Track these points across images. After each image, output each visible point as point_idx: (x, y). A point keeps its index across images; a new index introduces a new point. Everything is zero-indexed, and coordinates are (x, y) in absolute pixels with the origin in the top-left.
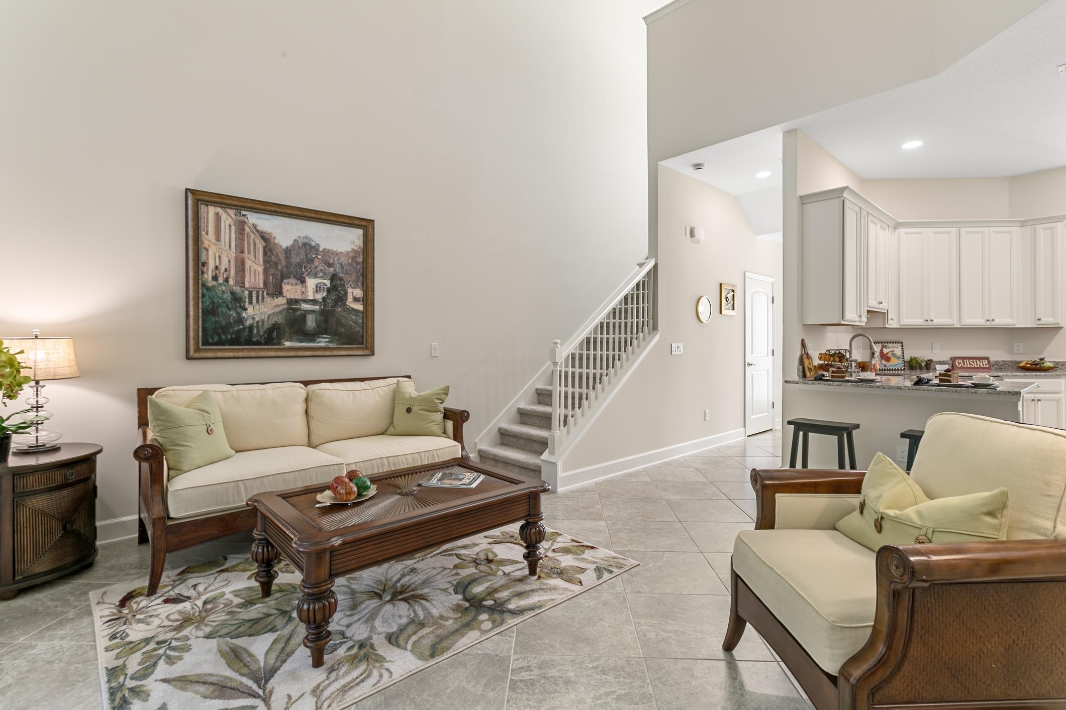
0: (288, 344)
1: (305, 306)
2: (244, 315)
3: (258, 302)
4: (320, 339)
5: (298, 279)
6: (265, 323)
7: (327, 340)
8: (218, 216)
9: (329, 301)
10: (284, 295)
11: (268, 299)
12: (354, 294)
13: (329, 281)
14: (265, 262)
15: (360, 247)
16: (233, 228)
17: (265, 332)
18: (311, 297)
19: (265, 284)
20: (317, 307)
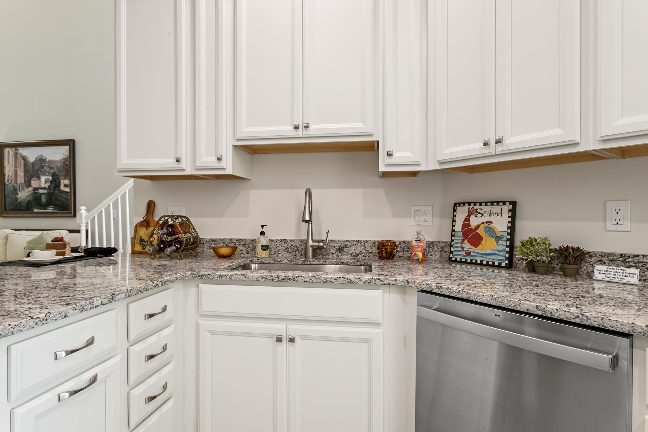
0: (36, 210)
1: (41, 191)
2: (18, 197)
3: (22, 190)
4: (49, 208)
5: (38, 177)
6: (25, 200)
7: (52, 208)
8: (9, 152)
9: (51, 188)
10: (32, 186)
11: (26, 189)
12: (65, 182)
13: (51, 177)
14: (25, 170)
15: (67, 156)
16: (13, 156)
17: (26, 205)
18: (43, 186)
19: (25, 181)
20: (46, 191)
